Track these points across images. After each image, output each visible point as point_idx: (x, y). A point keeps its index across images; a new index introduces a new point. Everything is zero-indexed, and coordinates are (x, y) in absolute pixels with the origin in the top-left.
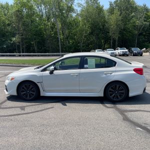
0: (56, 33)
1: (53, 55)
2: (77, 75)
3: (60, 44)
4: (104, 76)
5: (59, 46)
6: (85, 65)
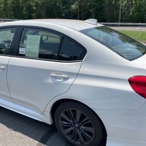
6: (20, 49)
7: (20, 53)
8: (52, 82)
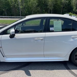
0: (18, 5)
1: (16, 18)
2: (42, 40)
3: (20, 11)
4: (72, 40)
5: (19, 13)
6: (50, 28)
7: (50, 30)
8: (73, 40)
